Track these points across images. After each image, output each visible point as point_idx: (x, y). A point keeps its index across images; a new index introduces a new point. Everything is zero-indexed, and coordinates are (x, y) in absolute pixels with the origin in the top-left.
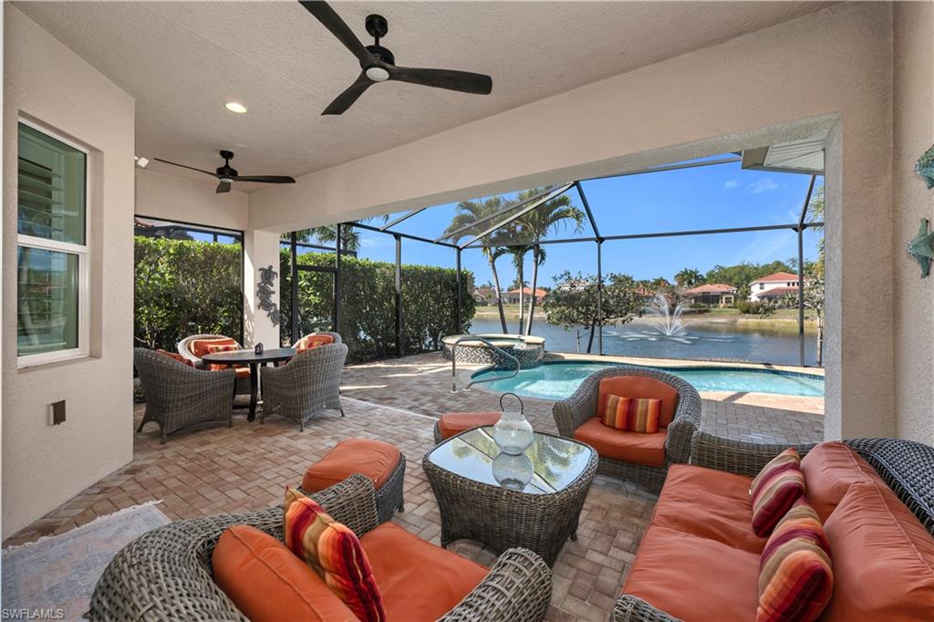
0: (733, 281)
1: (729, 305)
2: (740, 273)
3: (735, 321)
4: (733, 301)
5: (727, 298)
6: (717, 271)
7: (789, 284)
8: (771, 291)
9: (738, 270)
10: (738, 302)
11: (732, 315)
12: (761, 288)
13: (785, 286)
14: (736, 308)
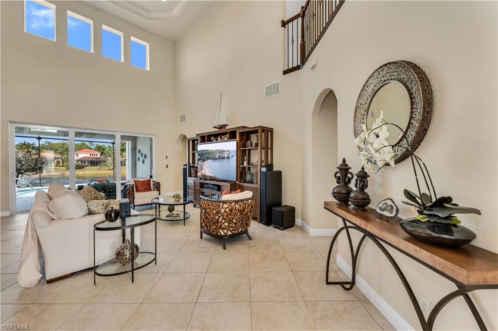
0: (58, 151)
1: (59, 165)
2: (62, 147)
3: (64, 174)
4: (61, 163)
5: (57, 161)
6: (46, 145)
7: (90, 155)
8: (82, 158)
9: (61, 145)
10: (65, 163)
11: (62, 170)
12: (77, 156)
13: (89, 155)
14: (64, 166)
